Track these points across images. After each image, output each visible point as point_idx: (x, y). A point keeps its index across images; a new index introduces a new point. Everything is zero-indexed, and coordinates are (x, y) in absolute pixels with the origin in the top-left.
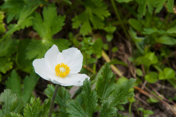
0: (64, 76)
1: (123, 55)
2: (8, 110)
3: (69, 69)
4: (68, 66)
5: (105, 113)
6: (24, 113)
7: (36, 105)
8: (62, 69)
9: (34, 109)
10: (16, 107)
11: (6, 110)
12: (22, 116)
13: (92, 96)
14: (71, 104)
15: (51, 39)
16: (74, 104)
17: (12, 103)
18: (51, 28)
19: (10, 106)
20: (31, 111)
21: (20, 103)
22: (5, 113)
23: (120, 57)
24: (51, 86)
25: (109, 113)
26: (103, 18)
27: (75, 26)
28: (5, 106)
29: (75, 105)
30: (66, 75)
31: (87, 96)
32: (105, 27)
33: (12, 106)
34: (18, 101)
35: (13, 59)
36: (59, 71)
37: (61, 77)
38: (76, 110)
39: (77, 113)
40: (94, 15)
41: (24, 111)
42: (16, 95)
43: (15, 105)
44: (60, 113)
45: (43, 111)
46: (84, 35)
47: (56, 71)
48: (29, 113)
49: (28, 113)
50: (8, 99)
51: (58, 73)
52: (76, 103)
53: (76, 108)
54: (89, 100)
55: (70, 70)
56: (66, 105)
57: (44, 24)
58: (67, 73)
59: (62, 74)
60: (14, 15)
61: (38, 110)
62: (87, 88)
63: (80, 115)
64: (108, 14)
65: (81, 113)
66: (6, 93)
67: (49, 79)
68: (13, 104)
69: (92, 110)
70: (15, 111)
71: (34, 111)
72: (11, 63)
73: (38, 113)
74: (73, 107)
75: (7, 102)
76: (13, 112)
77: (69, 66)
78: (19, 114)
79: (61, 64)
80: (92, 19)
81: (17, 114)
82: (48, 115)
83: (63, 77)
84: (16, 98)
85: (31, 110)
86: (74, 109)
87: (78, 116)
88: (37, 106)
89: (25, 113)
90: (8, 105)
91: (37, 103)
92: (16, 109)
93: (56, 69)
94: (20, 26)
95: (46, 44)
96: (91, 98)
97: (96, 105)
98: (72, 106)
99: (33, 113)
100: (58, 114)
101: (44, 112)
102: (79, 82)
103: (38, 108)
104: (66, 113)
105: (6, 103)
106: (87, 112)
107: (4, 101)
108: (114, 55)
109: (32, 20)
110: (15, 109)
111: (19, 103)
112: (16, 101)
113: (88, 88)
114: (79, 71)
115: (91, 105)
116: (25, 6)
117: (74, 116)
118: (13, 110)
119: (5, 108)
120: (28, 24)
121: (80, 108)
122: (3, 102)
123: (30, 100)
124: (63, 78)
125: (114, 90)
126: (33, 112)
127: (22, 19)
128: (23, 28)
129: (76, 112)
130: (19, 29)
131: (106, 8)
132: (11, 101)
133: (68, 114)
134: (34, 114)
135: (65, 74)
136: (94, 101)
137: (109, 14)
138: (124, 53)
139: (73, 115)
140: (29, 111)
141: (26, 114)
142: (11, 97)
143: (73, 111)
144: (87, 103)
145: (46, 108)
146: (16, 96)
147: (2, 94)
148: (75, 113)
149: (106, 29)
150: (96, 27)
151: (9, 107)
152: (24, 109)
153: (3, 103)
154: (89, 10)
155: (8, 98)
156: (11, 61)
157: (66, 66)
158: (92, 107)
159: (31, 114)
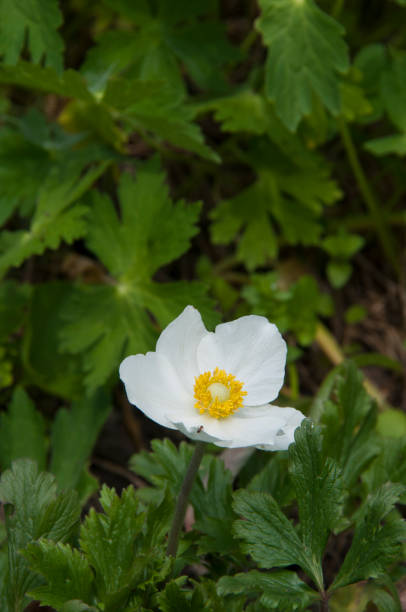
0: (224, 412)
1: (381, 334)
2: (29, 532)
3: (242, 390)
4: (236, 379)
5: (374, 539)
6: (80, 541)
7: (121, 511)
8: (217, 390)
9: (116, 526)
10: (55, 520)
11: (20, 531)
12: (75, 550)
13: (323, 480)
14: (252, 507)
15: (148, 281)
16: (263, 507)
17: (40, 505)
18: (150, 244)
19: (33, 518)
20: (103, 534)
21: (69, 505)
22: (18, 541)
23: (372, 340)
24: (162, 444)
25: (387, 539)
26: (317, 208)
27: (219, 236)
28: (19, 516)
29: (266, 511)
30: (231, 411)
31: (307, 481)
32: (323, 236)
33: (40, 516)
34: (62, 499)
35: (14, 353)
36: (209, 399)
37: (213, 416)
38: (269, 529)
39: (272, 538)
40: (287, 197)
41: (81, 535)
42: (52, 478)
43: (53, 515)
44: (202, 537)
45: (145, 533)
46: (251, 265)
47: (197, 396)
48: (98, 541)
49: (93, 541)
50: (25, 493)
51: (205, 403)
52: (269, 504)
53: (269, 521)
54: (313, 492)
55: (246, 394)
56: (235, 510)
57: (124, 230)
58: (235, 403)
59: (219, 407)
60: (15, 202)
61: (129, 531)
62: (308, 453)
63: (285, 546)
64: (334, 194)
65: (286, 538)
66: (21, 474)
67: (175, 424)
68: (44, 512)
69: (325, 530)
70: (51, 533)
71: (114, 533)
72: (8, 366)
73: (129, 537)
74: (259, 519)
75: (24, 501)
76: (46, 537)
77: (239, 378)
78: (65, 544)
79: (215, 373)
80: (278, 212)
81: (60, 544)
82: (166, 545)
83: (222, 416)
84: (54, 488)
85: (107, 531)
86: (264, 525)
87: (277, 548)
88: (125, 516)
89: (84, 540)
90: (26, 513)
91: (124, 506)
92: (55, 527)
93: (196, 390)
94: (42, 240)
95: (131, 301)
96: (321, 487)
97: (337, 512)
98: (254, 514)
99: (110, 541)
100: (197, 543)
101: (149, 535)
102: (281, 433)
103: (128, 520)
104: (234, 537)
105: (20, 508)
106: (306, 535)
107: (14, 501)
108: (351, 333)
109: (85, 218)
110: (53, 525)
111: (64, 508)
112: (54, 498)
113: (311, 452)
114: (275, 396)
115: (321, 510)
116: (54, 171)
117: (264, 546)
118: (44, 530)
119: (18, 523)
120: (71, 231)
121: (283, 523)
122: (11, 502)
123: (99, 496)
124: (220, 418)
125: (375, 457)
126: (110, 536)
127: (48, 215)
128: (54, 245)
129: (269, 534)
130: (40, 251)
131: (326, 173)
132: (37, 501)
133: (242, 540)
134: (116, 545)
135: (227, 407)
136: (331, 499)
137: (337, 194)
138: (382, 325)
139: (259, 545)
140: (97, 534)
141: (87, 543)
142: (36, 486)
143: (257, 533)
144: (307, 505)
145: (156, 523)
146: (54, 481)
147: (7, 476)
148: (266, 539)
149: (329, 245)
150: (291, 238)
151: (30, 520)
152: (82, 527)
153: (10, 508)
154: (268, 181)
155: (27, 489)
156: (7, 357)
157: (229, 380)
158: (322, 517)
159: (105, 544)
